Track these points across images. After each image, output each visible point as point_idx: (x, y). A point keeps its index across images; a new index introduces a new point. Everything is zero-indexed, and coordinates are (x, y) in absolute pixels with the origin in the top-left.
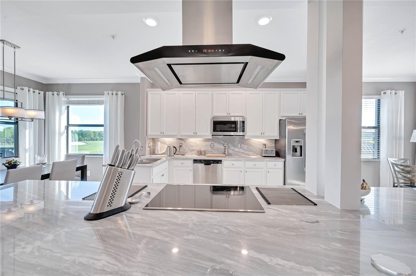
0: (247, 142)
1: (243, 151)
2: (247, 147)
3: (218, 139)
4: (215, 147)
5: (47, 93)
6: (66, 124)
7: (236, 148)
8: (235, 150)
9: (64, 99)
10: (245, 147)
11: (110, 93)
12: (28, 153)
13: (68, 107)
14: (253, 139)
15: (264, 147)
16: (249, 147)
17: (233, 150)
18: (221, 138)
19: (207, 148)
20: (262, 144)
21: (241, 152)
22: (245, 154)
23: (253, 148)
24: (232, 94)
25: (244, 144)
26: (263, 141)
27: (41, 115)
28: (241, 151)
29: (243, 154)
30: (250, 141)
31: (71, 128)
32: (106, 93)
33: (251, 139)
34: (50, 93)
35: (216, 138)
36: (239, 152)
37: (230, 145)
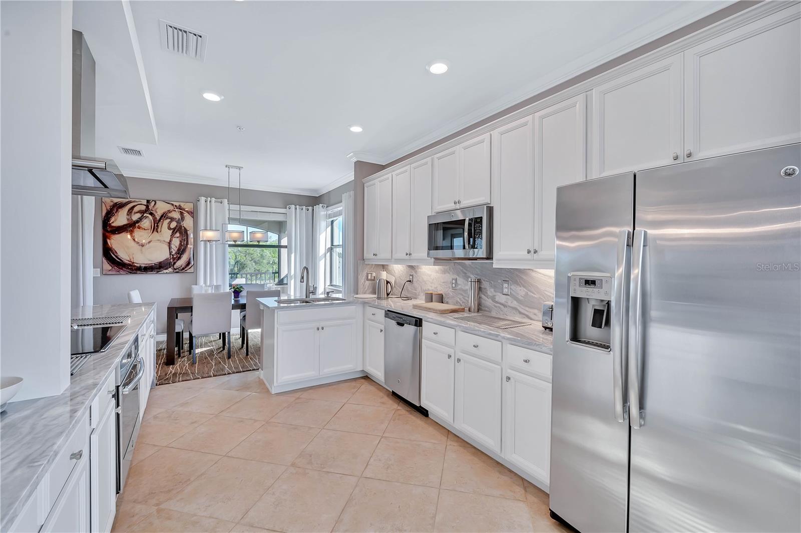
0: (524, 277)
1: (515, 304)
2: (524, 293)
3: (464, 267)
4: (460, 286)
5: (314, 207)
7: (499, 294)
8: (496, 300)
10: (521, 291)
12: (293, 280)
14: (538, 270)
16: (529, 293)
17: (492, 299)
18: (469, 265)
19: (447, 288)
21: (509, 306)
22: (520, 313)
23: (540, 298)
25: (518, 284)
28: (509, 304)
29: (514, 311)
30: (533, 274)
33: (535, 270)
34: (317, 207)
35: (459, 264)
36: (505, 306)
37: (485, 285)
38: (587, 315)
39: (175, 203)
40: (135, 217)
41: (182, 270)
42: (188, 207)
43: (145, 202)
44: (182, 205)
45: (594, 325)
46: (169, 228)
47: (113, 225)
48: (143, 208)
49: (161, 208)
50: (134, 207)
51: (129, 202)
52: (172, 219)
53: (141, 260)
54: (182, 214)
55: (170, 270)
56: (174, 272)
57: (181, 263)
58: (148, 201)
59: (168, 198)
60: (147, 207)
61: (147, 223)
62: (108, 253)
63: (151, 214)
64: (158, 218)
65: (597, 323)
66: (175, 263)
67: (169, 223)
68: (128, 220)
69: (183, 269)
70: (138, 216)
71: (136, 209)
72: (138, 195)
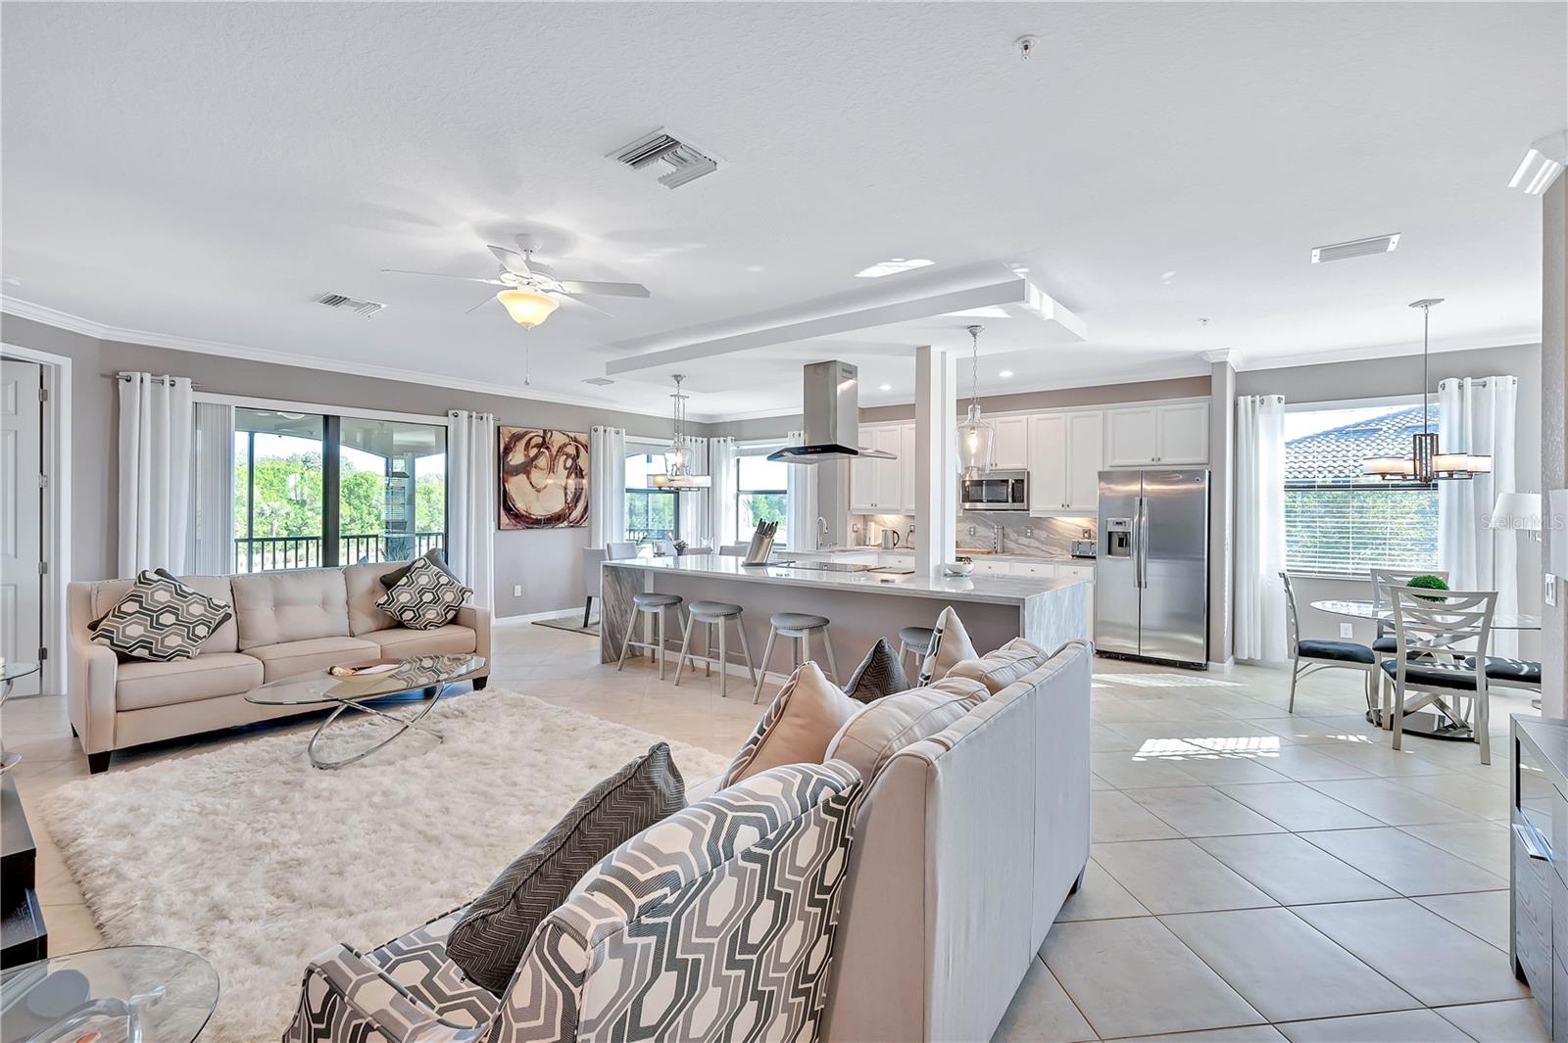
0: (1046, 524)
1: (1037, 544)
2: (1046, 535)
3: (985, 516)
4: (979, 534)
5: (711, 439)
6: (735, 491)
7: (1022, 538)
8: (1020, 542)
9: (732, 448)
10: (1043, 535)
11: (796, 433)
13: (738, 460)
14: (1059, 518)
15: (1086, 535)
16: (1051, 536)
17: (1016, 542)
18: (991, 515)
19: (963, 535)
20: (1081, 529)
21: (1032, 547)
22: (1043, 551)
23: (1057, 537)
24: (1001, 422)
25: (1039, 529)
26: (1083, 522)
27: (705, 481)
28: (1032, 544)
29: (1037, 550)
30: (1054, 521)
31: (741, 497)
32: (790, 434)
33: (1055, 518)
34: (716, 439)
35: (981, 515)
36: (1028, 547)
37: (1008, 530)
38: (1115, 541)
39: (570, 434)
40: (533, 452)
41: (576, 524)
42: (583, 438)
43: (541, 433)
44: (577, 435)
45: (1119, 545)
46: (566, 468)
47: (511, 463)
48: (540, 440)
49: (558, 440)
50: (531, 439)
51: (526, 433)
52: (568, 455)
53: (538, 511)
54: (577, 448)
55: (566, 523)
56: (569, 527)
57: (576, 514)
58: (545, 431)
59: (565, 427)
60: (544, 438)
61: (542, 462)
62: (505, 502)
63: (547, 448)
64: (554, 454)
65: (1121, 545)
66: (570, 514)
67: (565, 462)
68: (525, 455)
69: (578, 522)
70: (535, 450)
71: (533, 443)
72: (535, 424)
